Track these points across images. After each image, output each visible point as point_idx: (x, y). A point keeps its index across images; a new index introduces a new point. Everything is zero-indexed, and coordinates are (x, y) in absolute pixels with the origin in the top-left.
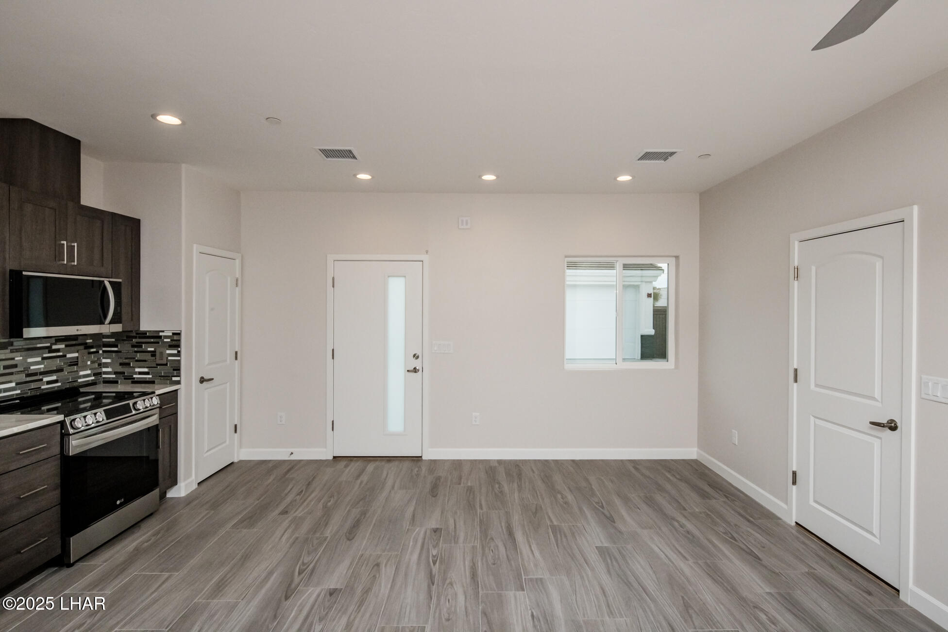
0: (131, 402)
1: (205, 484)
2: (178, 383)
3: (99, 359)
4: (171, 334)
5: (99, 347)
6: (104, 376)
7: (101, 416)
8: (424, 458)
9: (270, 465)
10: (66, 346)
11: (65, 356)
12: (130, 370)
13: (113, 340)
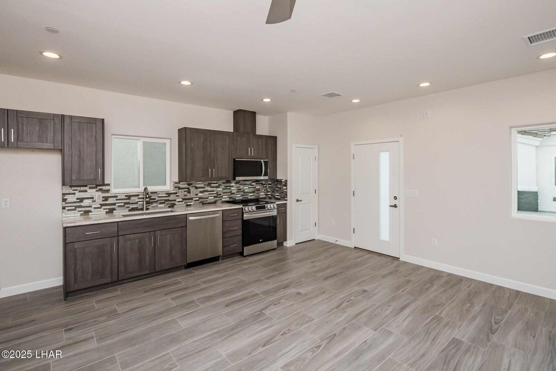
0: (266, 205)
1: (298, 245)
2: (286, 200)
3: (267, 189)
4: (285, 181)
5: (267, 185)
6: (269, 196)
7: (254, 208)
8: (400, 259)
9: (327, 244)
10: (256, 184)
11: (255, 187)
12: (275, 194)
13: (270, 182)
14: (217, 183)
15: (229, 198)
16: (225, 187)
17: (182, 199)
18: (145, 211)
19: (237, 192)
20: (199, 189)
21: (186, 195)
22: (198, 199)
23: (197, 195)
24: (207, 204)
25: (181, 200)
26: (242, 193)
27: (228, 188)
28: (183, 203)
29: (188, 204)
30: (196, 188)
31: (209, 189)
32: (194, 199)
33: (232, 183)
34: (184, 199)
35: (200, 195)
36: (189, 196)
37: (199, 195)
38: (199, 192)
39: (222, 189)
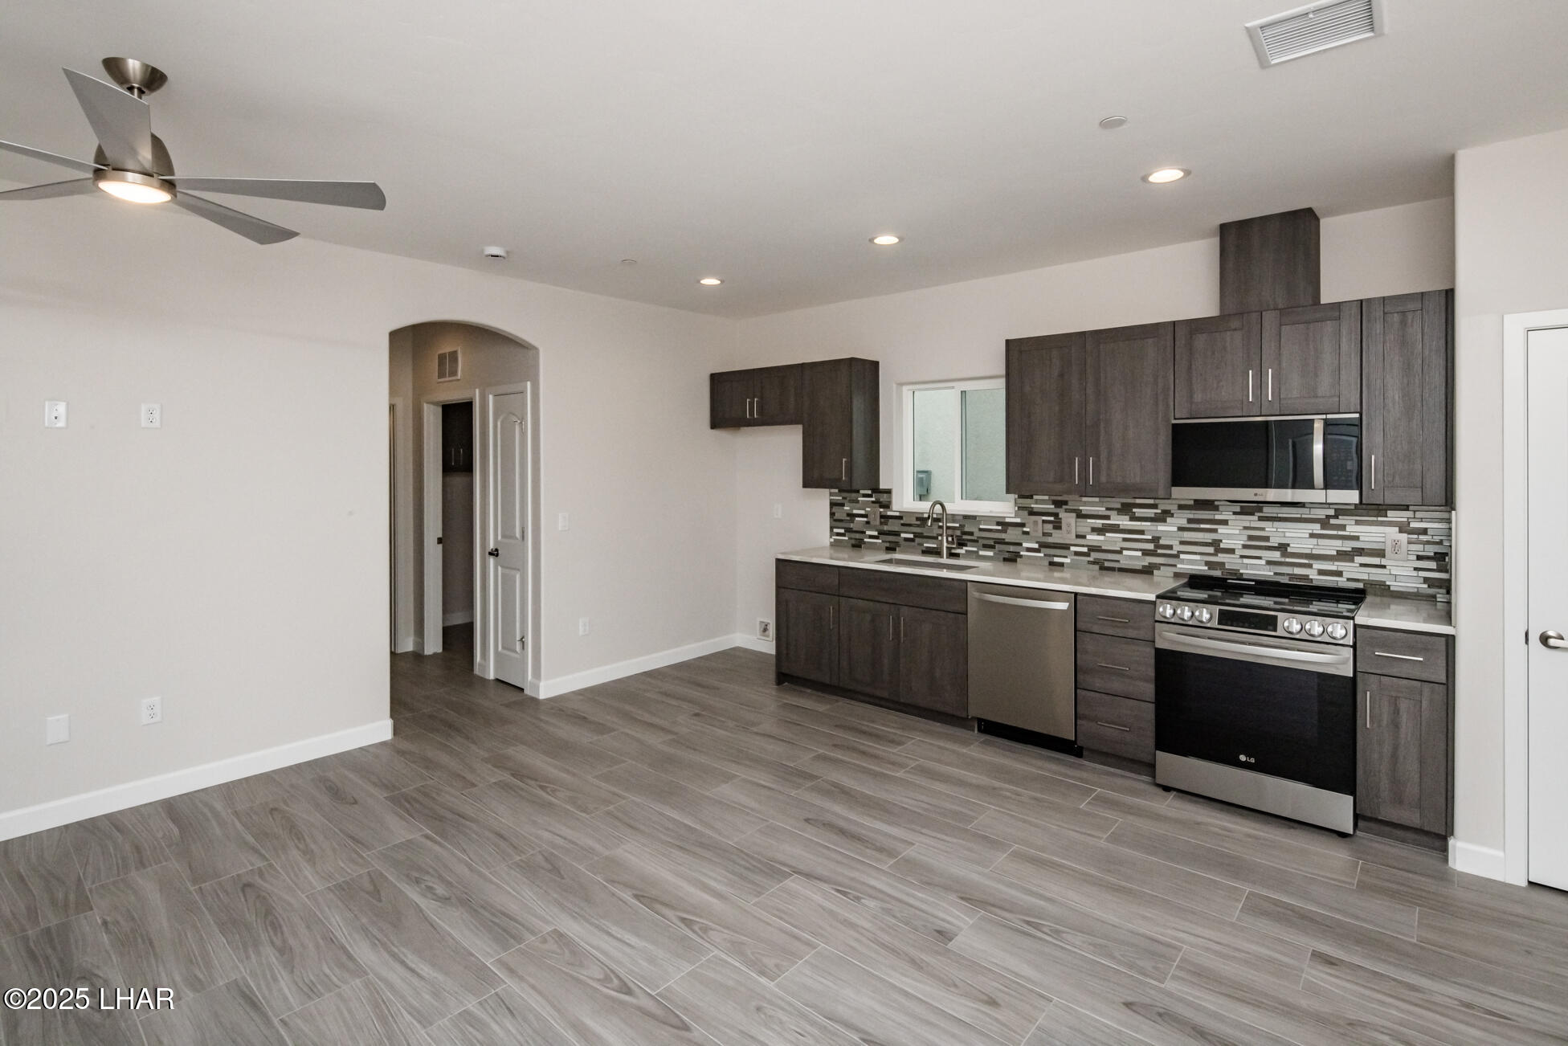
14: (1154, 506)
15: (1207, 563)
16: (1190, 521)
17: (1037, 542)
18: (945, 560)
19: (1245, 547)
20: (1089, 521)
21: (1050, 535)
22: (1085, 550)
23: (1084, 537)
24: (1116, 573)
25: (1036, 546)
26: (1276, 556)
27: (1202, 526)
28: (1042, 555)
29: (1056, 559)
30: (1081, 515)
31: (1125, 523)
32: (1073, 549)
33: (1221, 508)
34: (1043, 545)
35: (1093, 538)
36: (1057, 537)
37: (1088, 537)
38: (1089, 530)
39: (1175, 529)
